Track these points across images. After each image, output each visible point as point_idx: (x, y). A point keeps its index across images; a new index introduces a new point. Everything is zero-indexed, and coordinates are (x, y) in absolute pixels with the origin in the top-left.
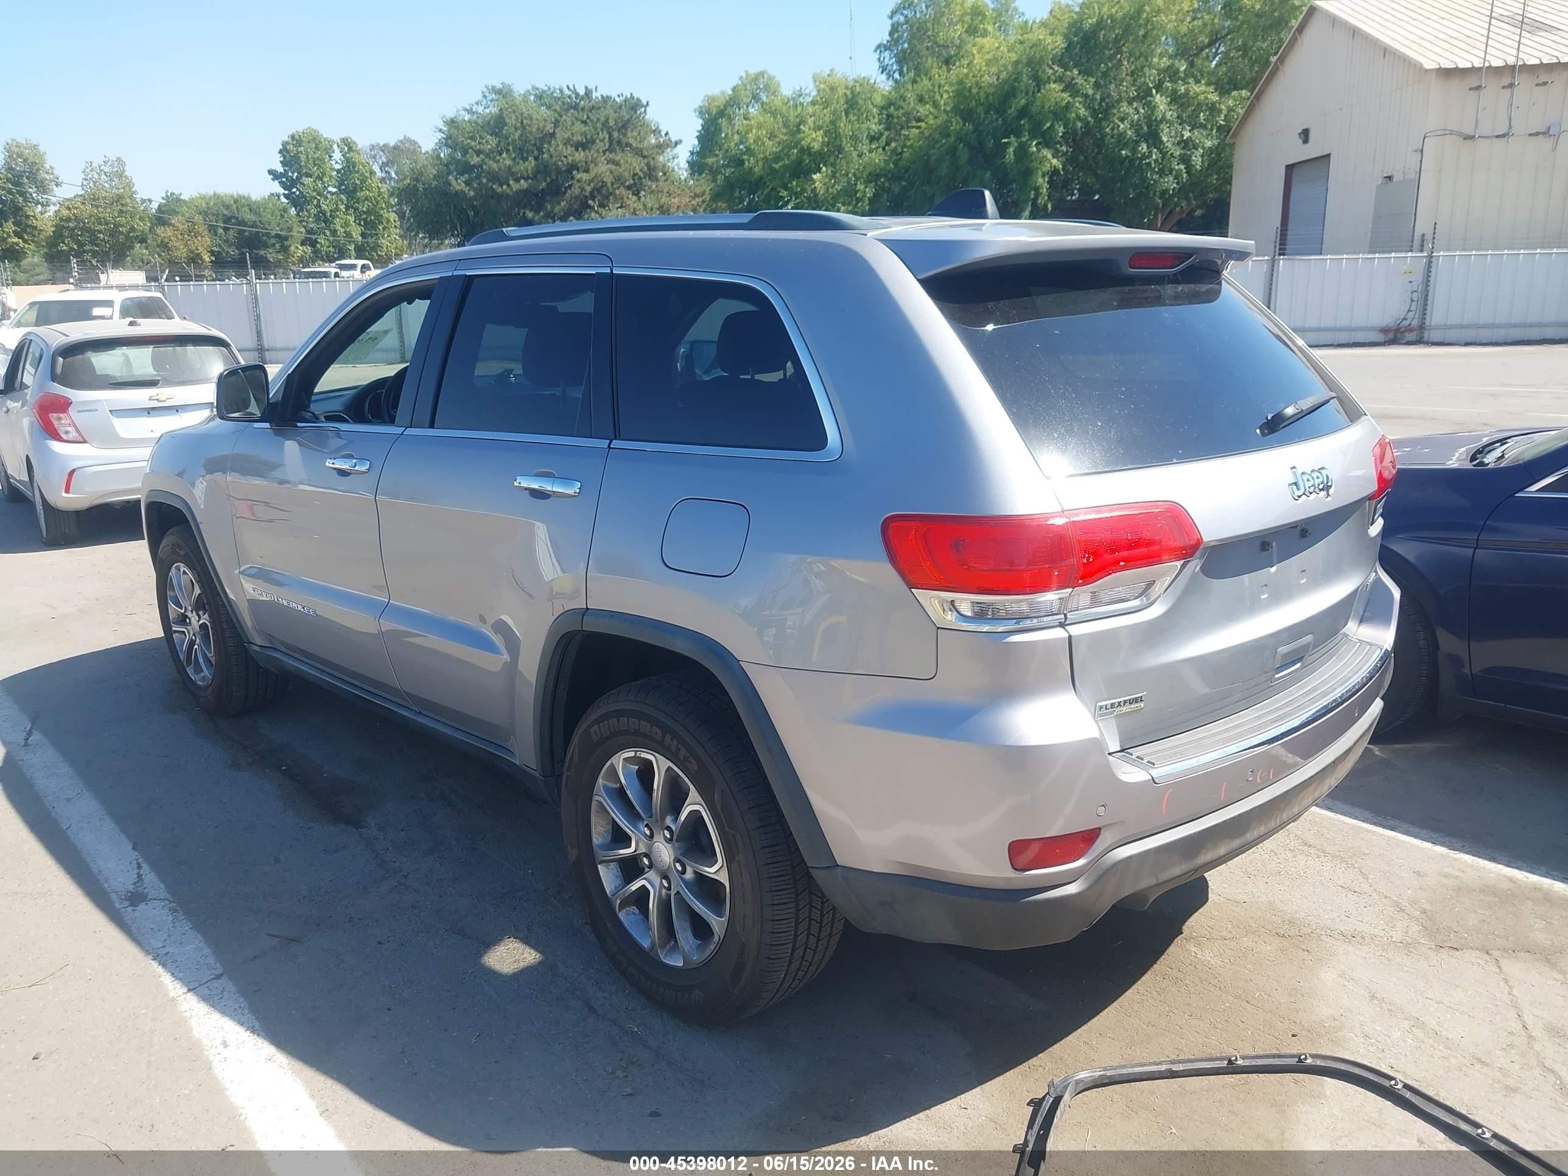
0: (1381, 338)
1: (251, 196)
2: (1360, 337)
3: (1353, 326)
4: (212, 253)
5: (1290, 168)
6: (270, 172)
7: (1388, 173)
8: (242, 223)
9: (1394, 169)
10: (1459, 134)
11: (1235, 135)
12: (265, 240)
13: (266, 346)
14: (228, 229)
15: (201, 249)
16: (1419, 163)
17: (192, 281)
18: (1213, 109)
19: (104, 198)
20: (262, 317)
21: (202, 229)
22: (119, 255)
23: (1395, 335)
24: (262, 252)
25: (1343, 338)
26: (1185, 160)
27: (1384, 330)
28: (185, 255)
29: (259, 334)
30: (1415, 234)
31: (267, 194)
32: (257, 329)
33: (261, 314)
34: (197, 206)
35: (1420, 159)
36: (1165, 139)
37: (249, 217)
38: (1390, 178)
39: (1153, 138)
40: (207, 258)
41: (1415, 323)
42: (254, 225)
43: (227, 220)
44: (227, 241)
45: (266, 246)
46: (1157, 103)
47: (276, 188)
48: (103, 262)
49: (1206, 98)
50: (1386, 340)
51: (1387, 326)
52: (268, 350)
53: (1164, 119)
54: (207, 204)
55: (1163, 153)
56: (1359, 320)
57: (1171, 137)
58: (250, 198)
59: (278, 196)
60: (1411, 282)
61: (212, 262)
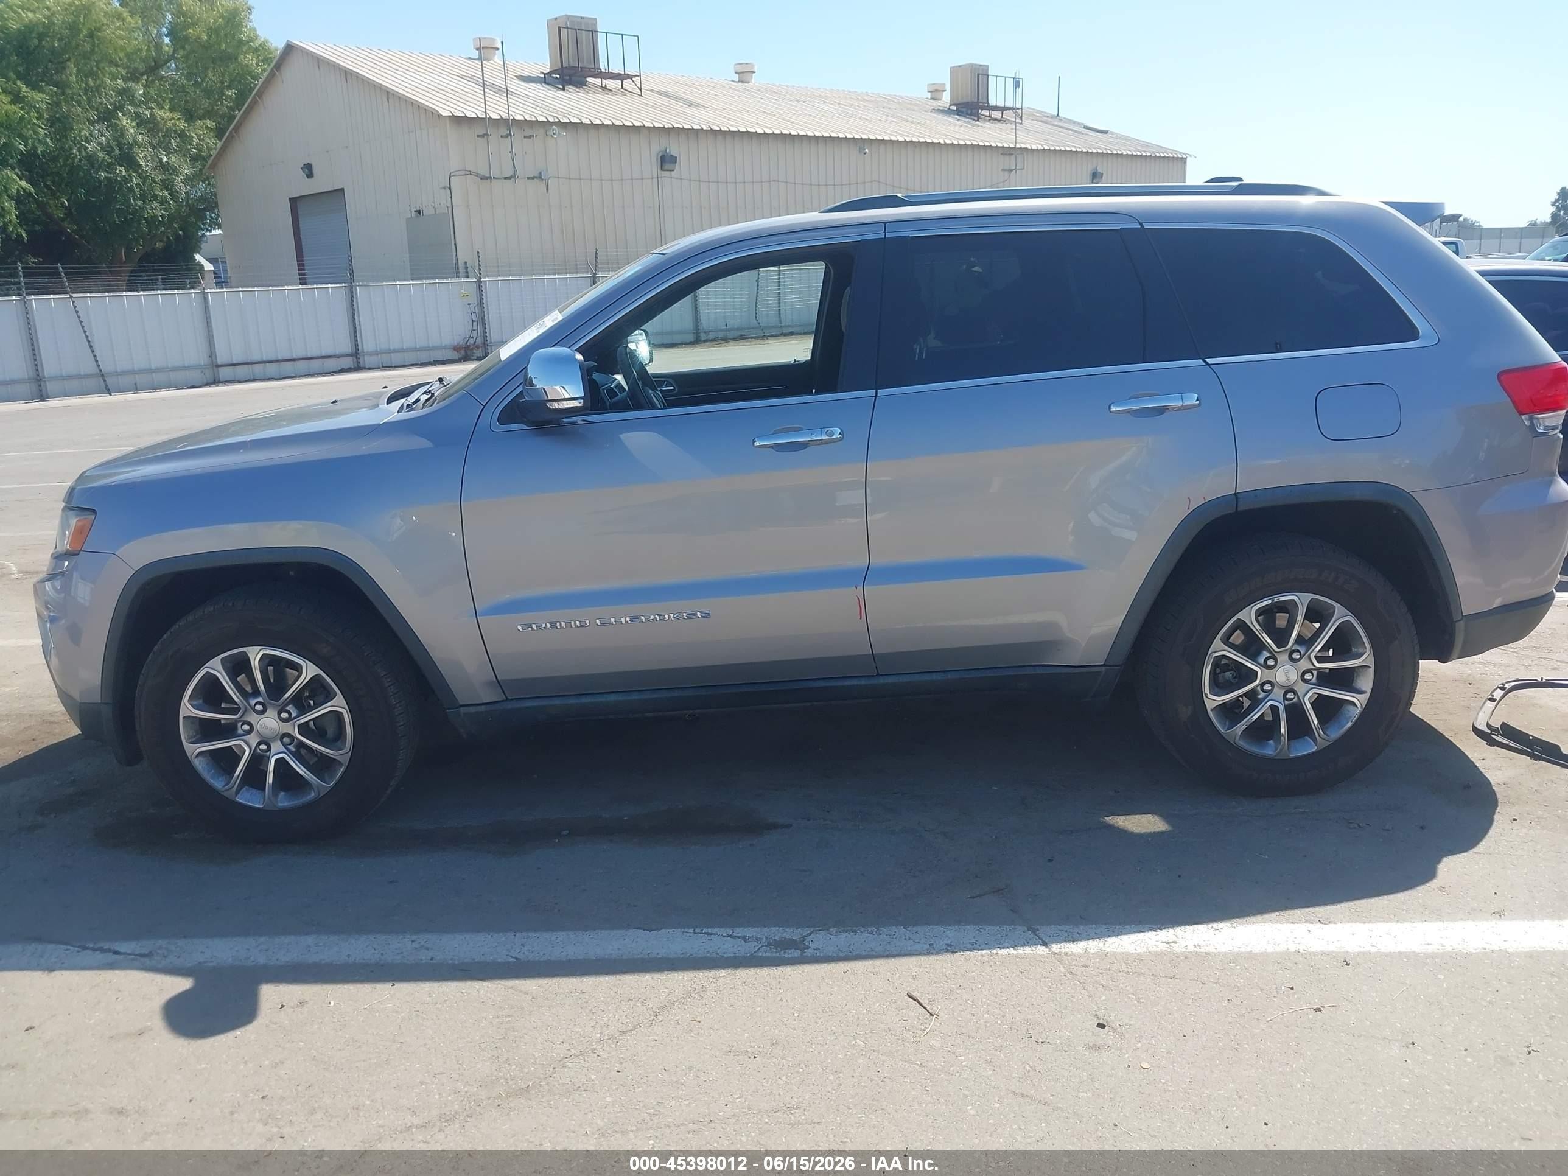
0: (454, 355)
2: (439, 355)
3: (431, 346)
5: (294, 201)
7: (416, 207)
9: (422, 204)
10: (477, 175)
11: (214, 166)
16: (449, 199)
18: (182, 135)
23: (466, 352)
25: (424, 357)
26: (167, 185)
27: (456, 348)
30: (459, 262)
35: (450, 195)
36: (143, 164)
38: (419, 212)
39: (131, 163)
41: (479, 341)
46: (125, 126)
49: (174, 125)
50: (460, 356)
51: (458, 344)
53: (136, 142)
55: (144, 177)
56: (434, 341)
57: (148, 161)
60: (469, 304)
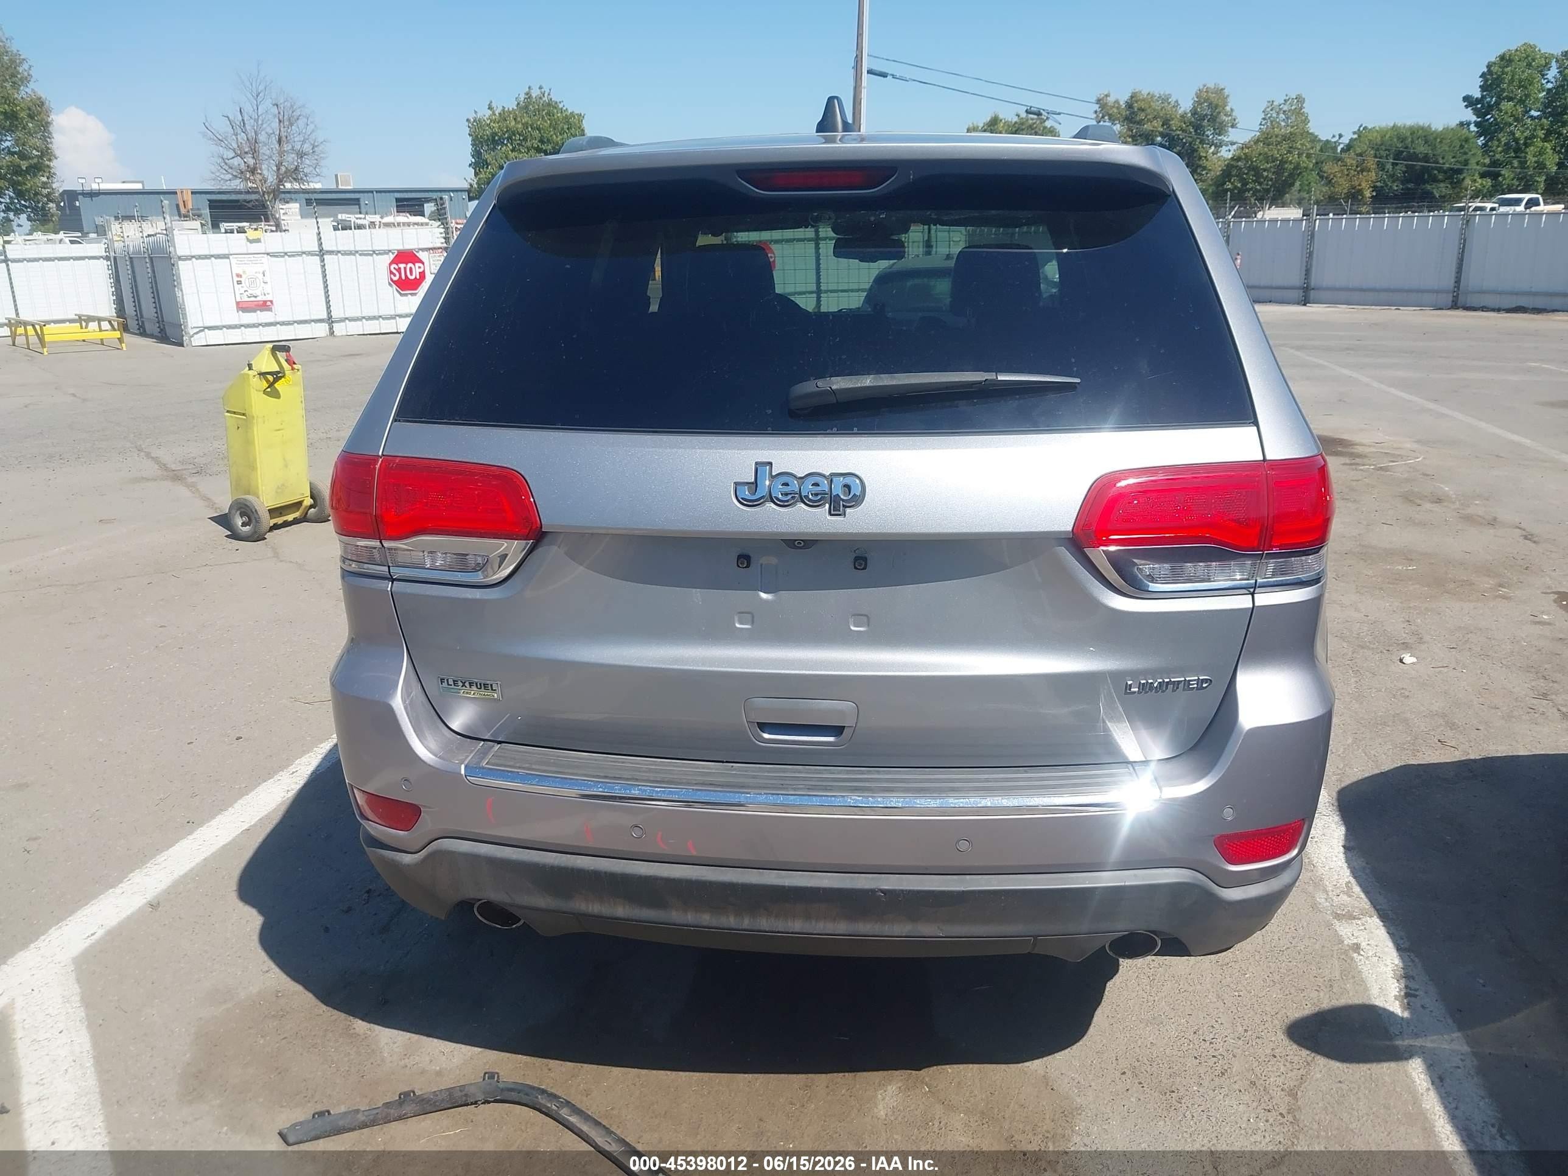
1: (1432, 126)
4: (1375, 188)
6: (1467, 99)
8: (1414, 157)
12: (1435, 174)
13: (1313, 284)
14: (1397, 164)
15: (1364, 184)
17: (1346, 214)
19: (1277, 136)
20: (1315, 256)
21: (1371, 163)
22: (1278, 191)
24: (1429, 187)
28: (1345, 191)
29: (1308, 272)
31: (1453, 123)
32: (1306, 266)
33: (1315, 252)
34: (1371, 140)
37: (1421, 149)
40: (1368, 194)
42: (1426, 158)
43: (1398, 155)
44: (1392, 176)
45: (1435, 180)
47: (1469, 116)
48: (1261, 200)
52: (1313, 289)
54: (1382, 137)
58: (1431, 129)
59: (1469, 124)
61: (1372, 197)
